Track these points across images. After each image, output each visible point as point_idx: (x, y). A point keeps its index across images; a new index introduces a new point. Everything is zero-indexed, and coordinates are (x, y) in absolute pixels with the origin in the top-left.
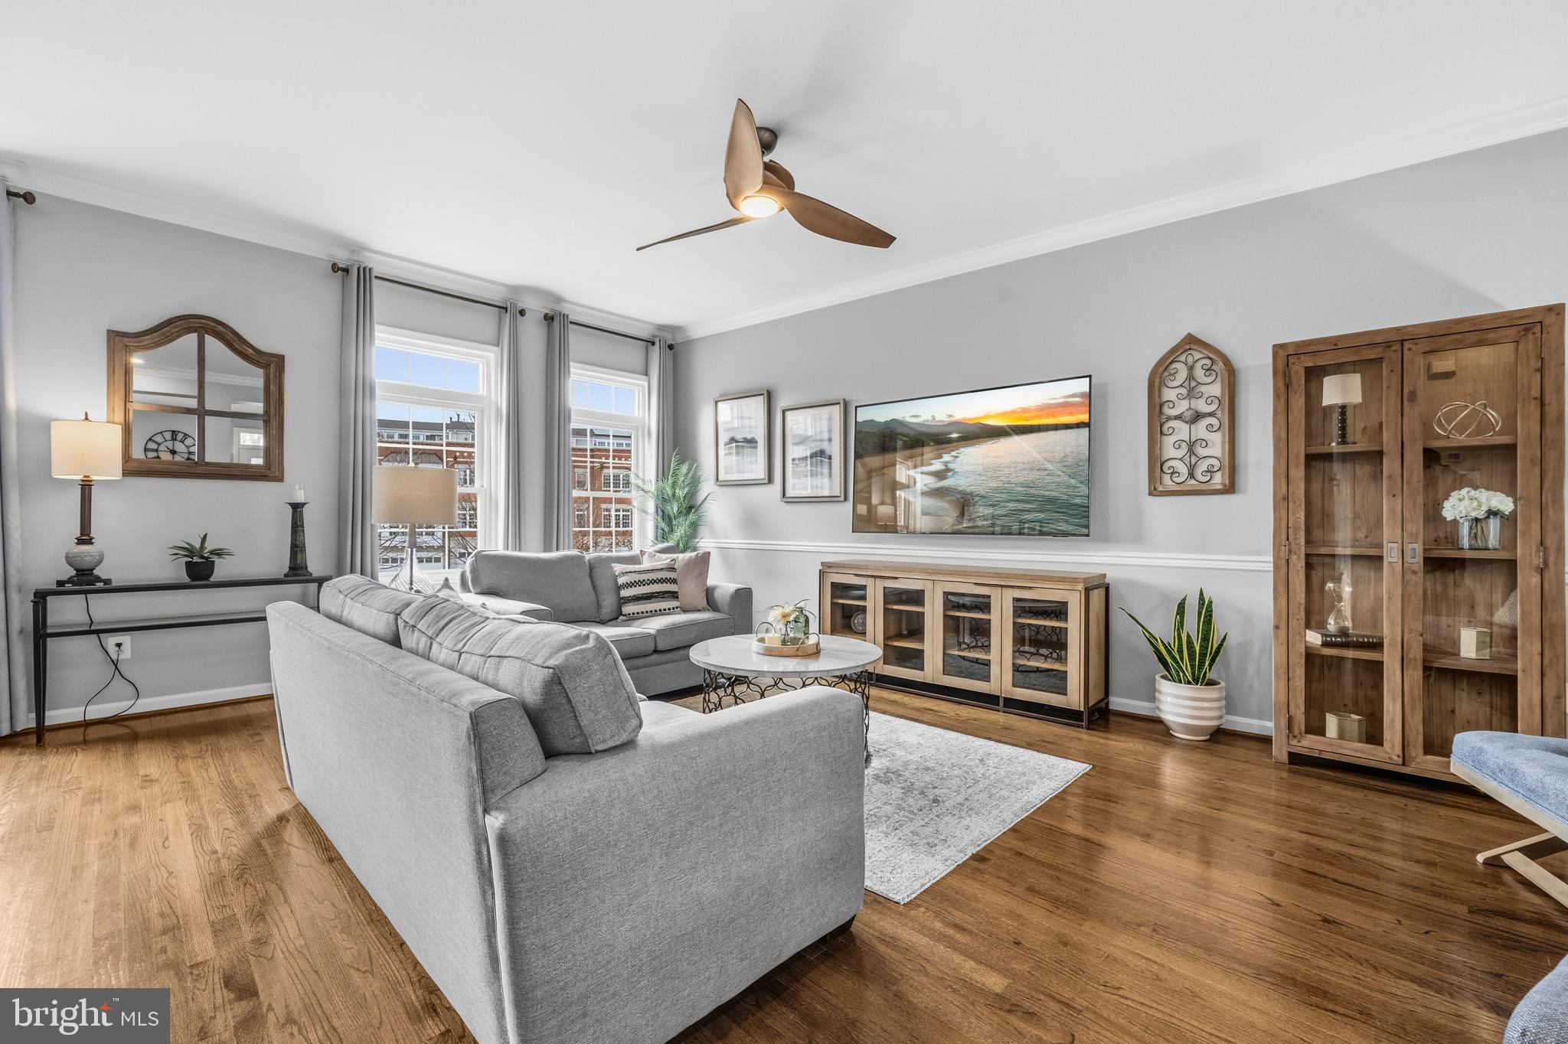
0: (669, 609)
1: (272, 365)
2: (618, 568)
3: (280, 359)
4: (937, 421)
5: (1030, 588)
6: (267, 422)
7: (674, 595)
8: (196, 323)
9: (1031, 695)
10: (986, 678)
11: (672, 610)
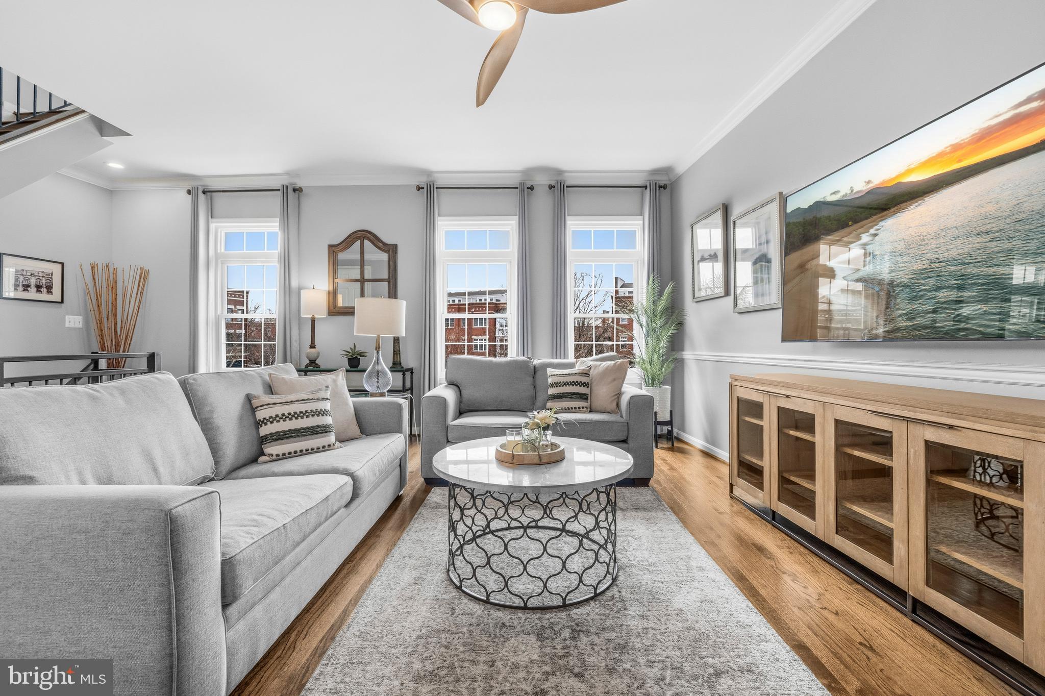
0: (575, 408)
1: (391, 250)
2: (550, 371)
3: (395, 247)
4: (856, 193)
5: (951, 427)
6: (389, 282)
7: (583, 397)
8: (359, 234)
9: (955, 611)
10: (888, 557)
11: (577, 409)
